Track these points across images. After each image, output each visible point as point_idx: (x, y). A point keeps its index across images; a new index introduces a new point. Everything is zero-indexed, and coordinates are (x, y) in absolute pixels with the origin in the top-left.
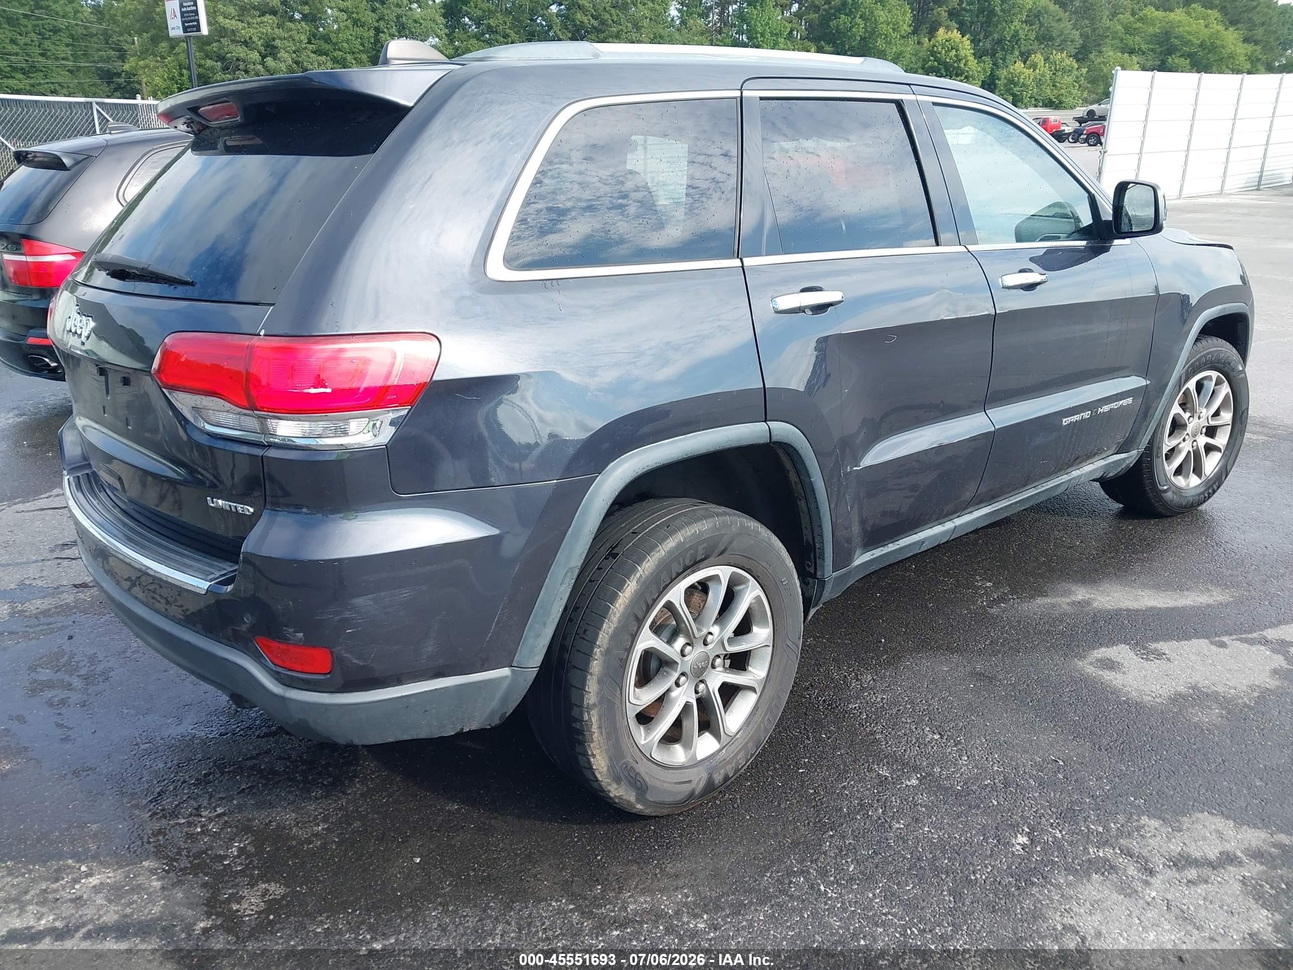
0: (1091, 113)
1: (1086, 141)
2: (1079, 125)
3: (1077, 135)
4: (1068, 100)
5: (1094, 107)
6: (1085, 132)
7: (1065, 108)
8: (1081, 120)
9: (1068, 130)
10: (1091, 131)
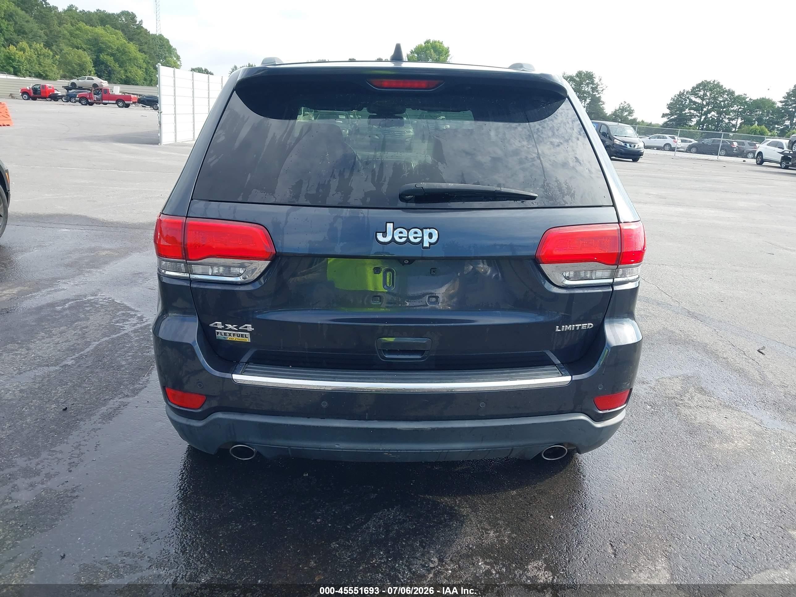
0: (73, 84)
1: (80, 102)
2: (66, 91)
3: (69, 98)
4: (51, 74)
5: (74, 81)
6: (77, 96)
7: (50, 79)
8: (68, 88)
9: (60, 94)
10: (81, 96)
